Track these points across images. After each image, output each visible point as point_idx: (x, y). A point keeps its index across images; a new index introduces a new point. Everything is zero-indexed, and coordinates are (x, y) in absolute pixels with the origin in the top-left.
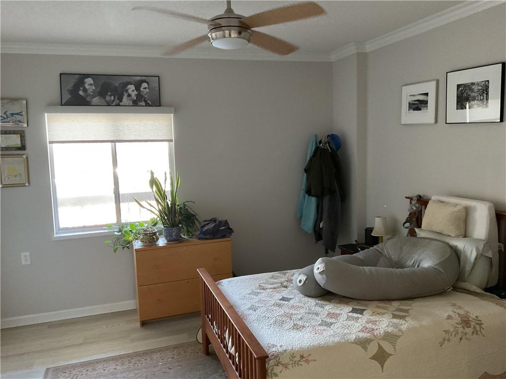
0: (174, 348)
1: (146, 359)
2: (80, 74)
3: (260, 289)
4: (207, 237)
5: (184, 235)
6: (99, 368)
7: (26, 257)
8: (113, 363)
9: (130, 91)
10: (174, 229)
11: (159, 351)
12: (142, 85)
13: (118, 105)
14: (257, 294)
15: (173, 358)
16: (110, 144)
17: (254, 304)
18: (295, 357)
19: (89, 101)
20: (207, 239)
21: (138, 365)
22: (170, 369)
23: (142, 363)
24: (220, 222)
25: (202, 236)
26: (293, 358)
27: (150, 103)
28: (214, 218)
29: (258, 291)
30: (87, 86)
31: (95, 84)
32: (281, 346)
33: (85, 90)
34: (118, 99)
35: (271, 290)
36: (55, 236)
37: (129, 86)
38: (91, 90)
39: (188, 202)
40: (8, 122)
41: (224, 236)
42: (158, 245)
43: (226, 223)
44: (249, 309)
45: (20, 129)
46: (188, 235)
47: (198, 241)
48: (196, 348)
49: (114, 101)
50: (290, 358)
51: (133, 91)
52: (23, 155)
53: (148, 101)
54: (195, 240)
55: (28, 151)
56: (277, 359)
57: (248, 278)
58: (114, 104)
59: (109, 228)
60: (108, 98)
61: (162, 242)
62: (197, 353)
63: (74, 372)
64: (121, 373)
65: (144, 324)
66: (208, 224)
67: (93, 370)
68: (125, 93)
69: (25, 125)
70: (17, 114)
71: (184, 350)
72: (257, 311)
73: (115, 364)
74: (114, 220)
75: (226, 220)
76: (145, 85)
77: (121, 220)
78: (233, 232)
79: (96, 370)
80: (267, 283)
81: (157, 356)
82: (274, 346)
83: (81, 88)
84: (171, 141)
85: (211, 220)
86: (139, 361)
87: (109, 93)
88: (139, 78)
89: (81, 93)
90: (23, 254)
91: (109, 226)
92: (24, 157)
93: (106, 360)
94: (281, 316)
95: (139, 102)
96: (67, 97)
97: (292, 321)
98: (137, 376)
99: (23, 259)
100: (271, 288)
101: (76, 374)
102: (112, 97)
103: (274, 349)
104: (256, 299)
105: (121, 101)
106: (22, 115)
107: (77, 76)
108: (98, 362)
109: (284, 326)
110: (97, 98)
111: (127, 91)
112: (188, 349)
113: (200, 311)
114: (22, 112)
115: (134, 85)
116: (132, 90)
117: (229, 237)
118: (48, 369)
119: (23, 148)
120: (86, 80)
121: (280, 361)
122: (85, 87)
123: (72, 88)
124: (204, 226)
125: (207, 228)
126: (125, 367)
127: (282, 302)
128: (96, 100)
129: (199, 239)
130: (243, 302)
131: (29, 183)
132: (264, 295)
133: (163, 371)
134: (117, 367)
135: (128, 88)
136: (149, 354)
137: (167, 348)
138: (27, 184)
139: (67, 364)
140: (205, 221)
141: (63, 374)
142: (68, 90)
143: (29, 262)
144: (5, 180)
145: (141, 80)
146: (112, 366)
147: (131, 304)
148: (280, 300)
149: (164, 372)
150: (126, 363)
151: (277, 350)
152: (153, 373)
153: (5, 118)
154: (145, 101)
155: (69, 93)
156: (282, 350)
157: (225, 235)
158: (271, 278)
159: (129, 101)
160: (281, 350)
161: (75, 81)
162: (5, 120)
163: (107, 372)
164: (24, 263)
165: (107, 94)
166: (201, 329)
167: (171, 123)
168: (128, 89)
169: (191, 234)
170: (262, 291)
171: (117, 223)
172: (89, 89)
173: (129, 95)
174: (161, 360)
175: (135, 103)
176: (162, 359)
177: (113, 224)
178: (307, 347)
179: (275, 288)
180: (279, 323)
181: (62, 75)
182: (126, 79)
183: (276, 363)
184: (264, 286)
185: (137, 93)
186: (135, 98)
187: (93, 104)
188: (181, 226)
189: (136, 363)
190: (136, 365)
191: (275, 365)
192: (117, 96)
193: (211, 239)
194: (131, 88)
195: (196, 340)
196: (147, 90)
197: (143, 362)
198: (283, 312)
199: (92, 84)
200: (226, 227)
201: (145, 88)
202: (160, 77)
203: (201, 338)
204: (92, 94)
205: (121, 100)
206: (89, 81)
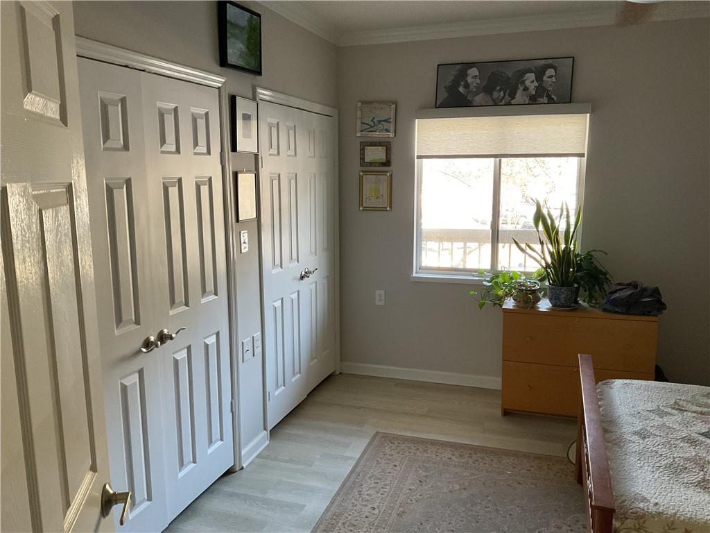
0: (535, 458)
1: (492, 460)
2: (462, 63)
3: (673, 408)
4: (617, 309)
5: (584, 301)
6: (432, 452)
7: (380, 295)
8: (451, 450)
9: (527, 83)
10: (563, 289)
11: (514, 455)
12: (547, 72)
13: (509, 104)
14: (662, 414)
15: (530, 470)
16: (492, 159)
17: (648, 429)
18: (674, 529)
19: (471, 99)
20: (616, 312)
21: (479, 464)
22: (520, 483)
23: (485, 464)
24: (644, 290)
25: (608, 306)
26: (669, 529)
27: (555, 98)
28: (635, 282)
29: (669, 410)
30: (470, 80)
31: (481, 76)
32: (656, 504)
33: (467, 86)
34: (509, 96)
35: (694, 415)
36: (414, 275)
37: (528, 75)
38: (475, 85)
39: (595, 251)
40: (375, 132)
41: (648, 313)
42: (539, 308)
43: (656, 292)
44: (636, 433)
45: (387, 140)
46: (590, 302)
47: (602, 313)
48: (568, 469)
49: (503, 97)
50: (664, 527)
51: (532, 82)
52: (387, 172)
53: (553, 96)
54: (598, 312)
55: (393, 167)
56: (641, 521)
57: (660, 386)
58: (503, 102)
59: (480, 275)
60: (495, 95)
61: (544, 305)
62: (566, 475)
63: (403, 446)
64: (455, 466)
65: (506, 413)
66: (621, 290)
67: (424, 451)
68: (520, 86)
69: (392, 135)
70: (385, 121)
71: (549, 465)
72: (646, 441)
73: (451, 453)
74: (486, 265)
75: (657, 288)
76: (551, 72)
77: (497, 266)
78: (665, 308)
79: (427, 453)
80: (694, 401)
81: (508, 461)
82: (644, 499)
83: (462, 83)
84: (582, 155)
85: (629, 285)
86: (483, 459)
87: (498, 88)
88: (543, 62)
89: (461, 89)
90: (378, 292)
91: (480, 272)
92: (388, 174)
93: (443, 444)
94: (686, 459)
95: (540, 98)
96: (444, 95)
97: (702, 473)
98: (472, 478)
99: (377, 298)
100: (694, 412)
101: (403, 450)
102: (502, 93)
103: (641, 505)
104: (658, 420)
105: (513, 98)
106: (390, 122)
107: (458, 67)
108: (433, 443)
109: (681, 476)
110: (480, 95)
111: (523, 82)
112: (554, 465)
113: (577, 418)
114: (390, 119)
115: (535, 74)
116: (531, 80)
117: (656, 315)
118: (377, 432)
119: (387, 163)
120: (469, 71)
121: (644, 525)
122: (467, 81)
123: (450, 84)
124: (616, 292)
125: (617, 295)
126: (462, 461)
127: (701, 438)
128: (479, 99)
129: (605, 310)
130: (630, 420)
131: (391, 207)
132: (674, 420)
133: (509, 483)
134: (452, 457)
135: (525, 78)
136: (498, 455)
137: (526, 456)
138: (388, 209)
139: (399, 433)
140: (619, 284)
141: (390, 445)
142: (445, 87)
143: (382, 303)
144: (366, 202)
145: (545, 65)
146: (447, 454)
147: (494, 382)
148: (702, 434)
149: (508, 485)
150: (466, 456)
151: (646, 508)
152: (494, 481)
153: (372, 127)
154: (549, 96)
155: (447, 91)
156: (654, 510)
157: (650, 312)
158: (704, 396)
159: (525, 98)
160: (652, 509)
161: (455, 73)
162: (372, 129)
163: (438, 459)
164: (378, 303)
165: (495, 89)
166: (575, 444)
167: (586, 129)
168: (525, 80)
169: (594, 301)
170: (676, 412)
171: (491, 269)
172: (472, 83)
173: (526, 89)
174: (511, 468)
175: (533, 100)
176: (514, 467)
177: (485, 270)
178: (704, 520)
179: (702, 413)
180: (676, 470)
181: (440, 67)
182: (522, 66)
183: (637, 526)
184: (684, 405)
185: (537, 85)
186: (534, 93)
187: (475, 104)
188: (576, 285)
189: (478, 461)
190: (477, 463)
191: (635, 529)
192: (508, 91)
193: (622, 313)
194: (530, 77)
195: (566, 456)
196: (554, 79)
197: (487, 462)
198: (694, 454)
199: (476, 76)
200: (655, 299)
201: (551, 77)
202: (575, 58)
203: (575, 457)
204: (475, 90)
205: (513, 96)
206: (473, 72)
